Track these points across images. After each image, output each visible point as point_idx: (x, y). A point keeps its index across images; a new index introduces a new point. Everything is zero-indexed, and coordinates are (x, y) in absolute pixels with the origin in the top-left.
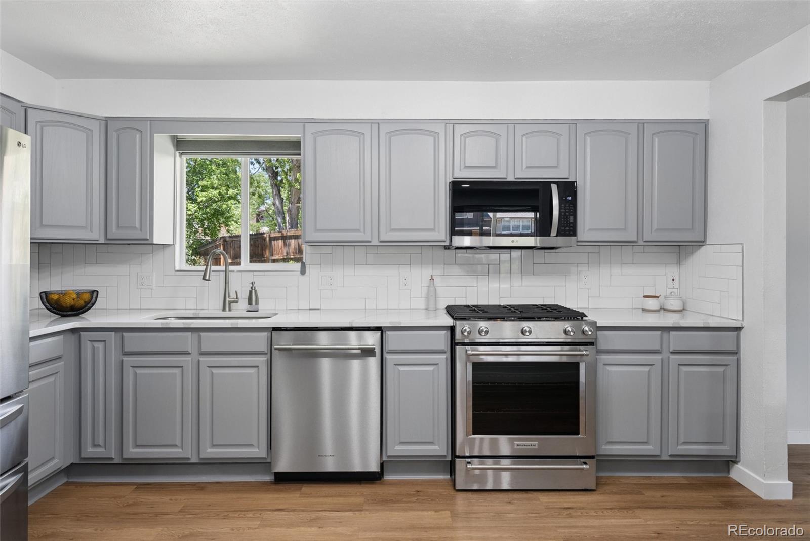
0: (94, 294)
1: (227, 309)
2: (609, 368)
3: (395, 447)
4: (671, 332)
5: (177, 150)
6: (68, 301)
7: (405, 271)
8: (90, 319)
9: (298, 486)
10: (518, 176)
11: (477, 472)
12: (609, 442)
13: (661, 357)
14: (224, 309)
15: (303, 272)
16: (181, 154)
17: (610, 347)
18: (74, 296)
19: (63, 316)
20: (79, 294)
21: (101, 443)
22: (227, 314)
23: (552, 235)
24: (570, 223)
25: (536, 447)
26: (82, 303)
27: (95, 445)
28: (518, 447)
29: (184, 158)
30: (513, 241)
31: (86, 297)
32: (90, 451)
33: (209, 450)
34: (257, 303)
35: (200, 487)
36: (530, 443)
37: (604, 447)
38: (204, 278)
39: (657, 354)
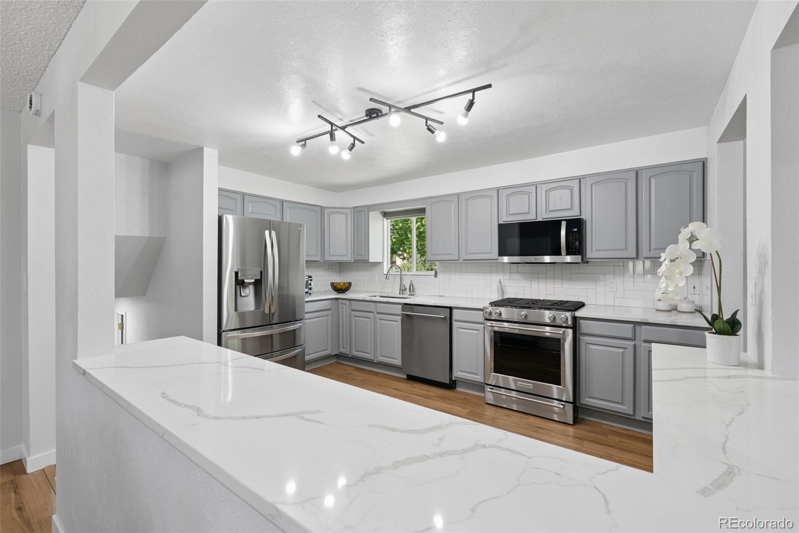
0: (350, 284)
1: (401, 293)
2: (591, 347)
3: (457, 372)
4: (643, 326)
5: (384, 217)
6: (339, 287)
7: (488, 277)
8: (349, 295)
9: (412, 382)
10: (544, 217)
11: (504, 397)
12: (590, 397)
13: (633, 343)
14: (400, 294)
15: (436, 275)
16: (387, 219)
17: (591, 332)
18: (342, 285)
19: (339, 293)
20: (344, 284)
21: (345, 347)
22: (401, 296)
23: (562, 254)
24: (576, 247)
25: (531, 388)
26: (344, 287)
27: (344, 348)
28: (520, 385)
29: (389, 220)
30: (536, 259)
31: (347, 285)
32: (342, 350)
33: (380, 358)
34: (413, 291)
35: (376, 374)
36: (527, 384)
37: (587, 399)
38: (386, 278)
39: (631, 341)
